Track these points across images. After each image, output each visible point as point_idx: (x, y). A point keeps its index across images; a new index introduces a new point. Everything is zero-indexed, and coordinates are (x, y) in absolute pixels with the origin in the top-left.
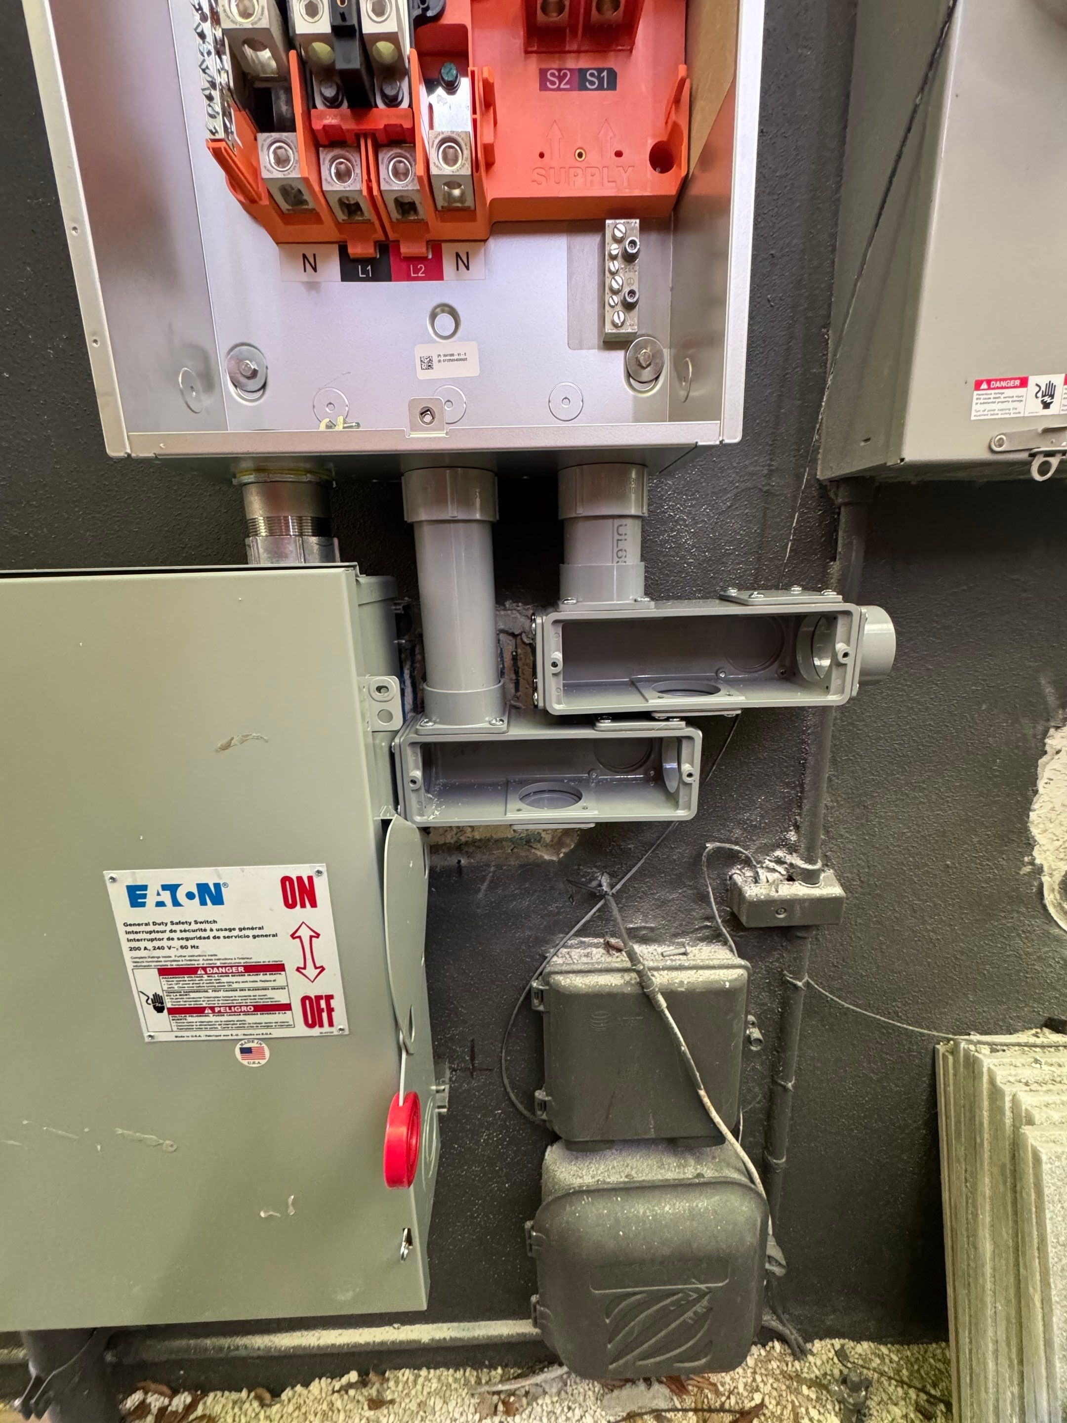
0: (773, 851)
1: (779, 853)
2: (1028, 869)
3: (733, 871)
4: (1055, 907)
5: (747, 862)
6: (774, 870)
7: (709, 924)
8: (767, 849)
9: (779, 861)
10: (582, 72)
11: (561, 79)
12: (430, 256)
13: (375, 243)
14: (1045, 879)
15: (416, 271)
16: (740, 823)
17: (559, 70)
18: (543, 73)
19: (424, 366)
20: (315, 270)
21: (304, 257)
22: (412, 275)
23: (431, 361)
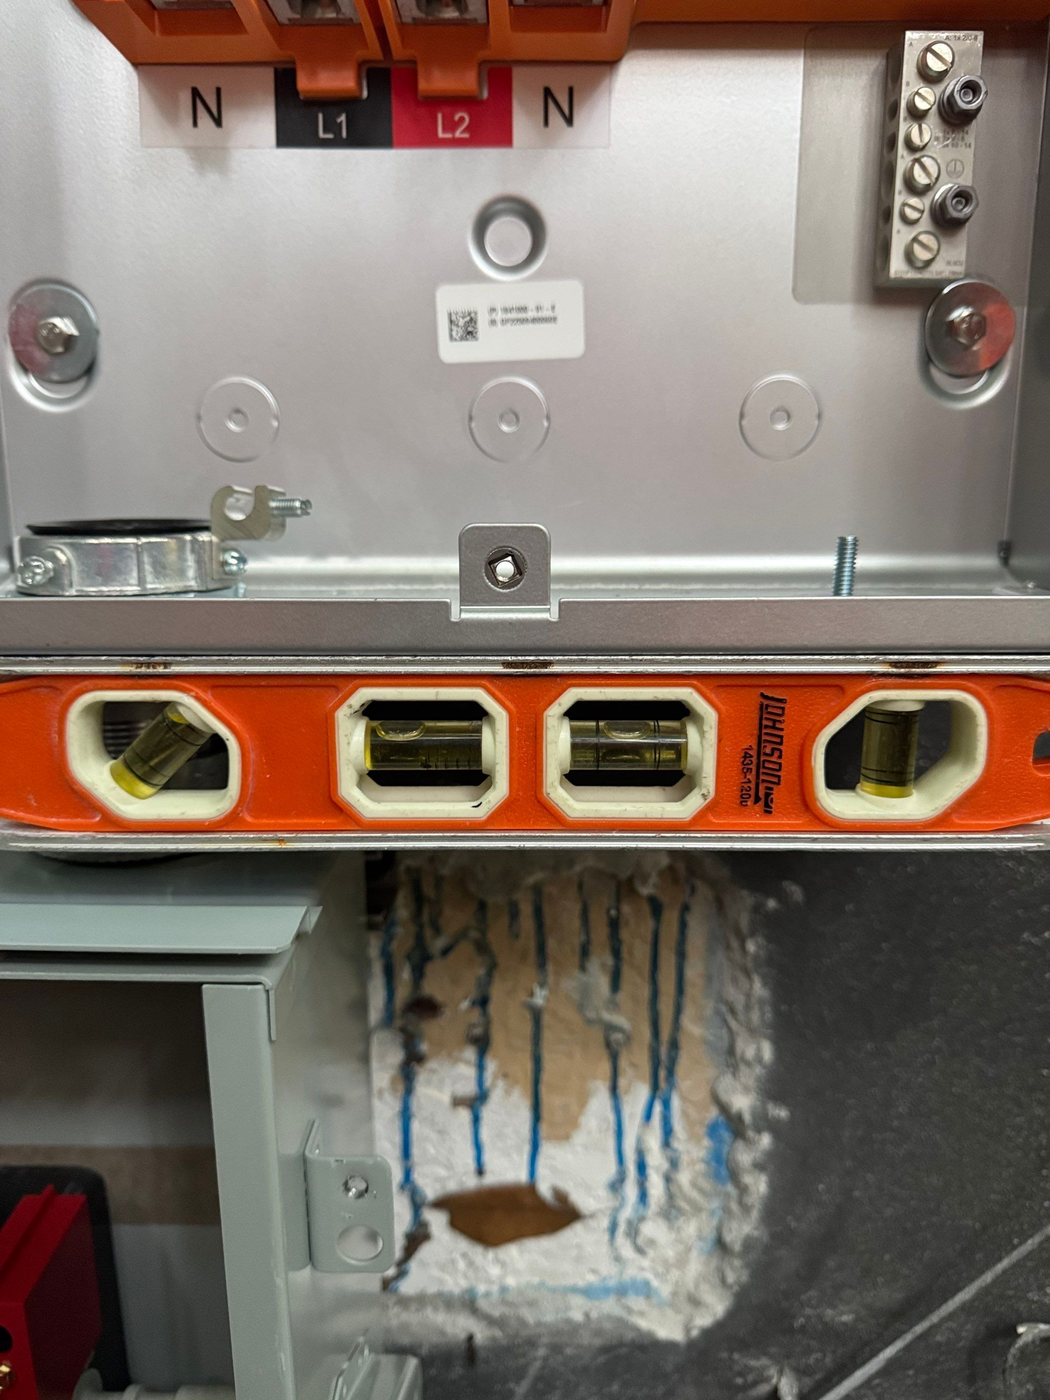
12: (485, 95)
13: (360, 65)
15: (451, 126)
19: (457, 332)
20: (218, 122)
21: (196, 94)
22: (441, 134)
23: (472, 321)
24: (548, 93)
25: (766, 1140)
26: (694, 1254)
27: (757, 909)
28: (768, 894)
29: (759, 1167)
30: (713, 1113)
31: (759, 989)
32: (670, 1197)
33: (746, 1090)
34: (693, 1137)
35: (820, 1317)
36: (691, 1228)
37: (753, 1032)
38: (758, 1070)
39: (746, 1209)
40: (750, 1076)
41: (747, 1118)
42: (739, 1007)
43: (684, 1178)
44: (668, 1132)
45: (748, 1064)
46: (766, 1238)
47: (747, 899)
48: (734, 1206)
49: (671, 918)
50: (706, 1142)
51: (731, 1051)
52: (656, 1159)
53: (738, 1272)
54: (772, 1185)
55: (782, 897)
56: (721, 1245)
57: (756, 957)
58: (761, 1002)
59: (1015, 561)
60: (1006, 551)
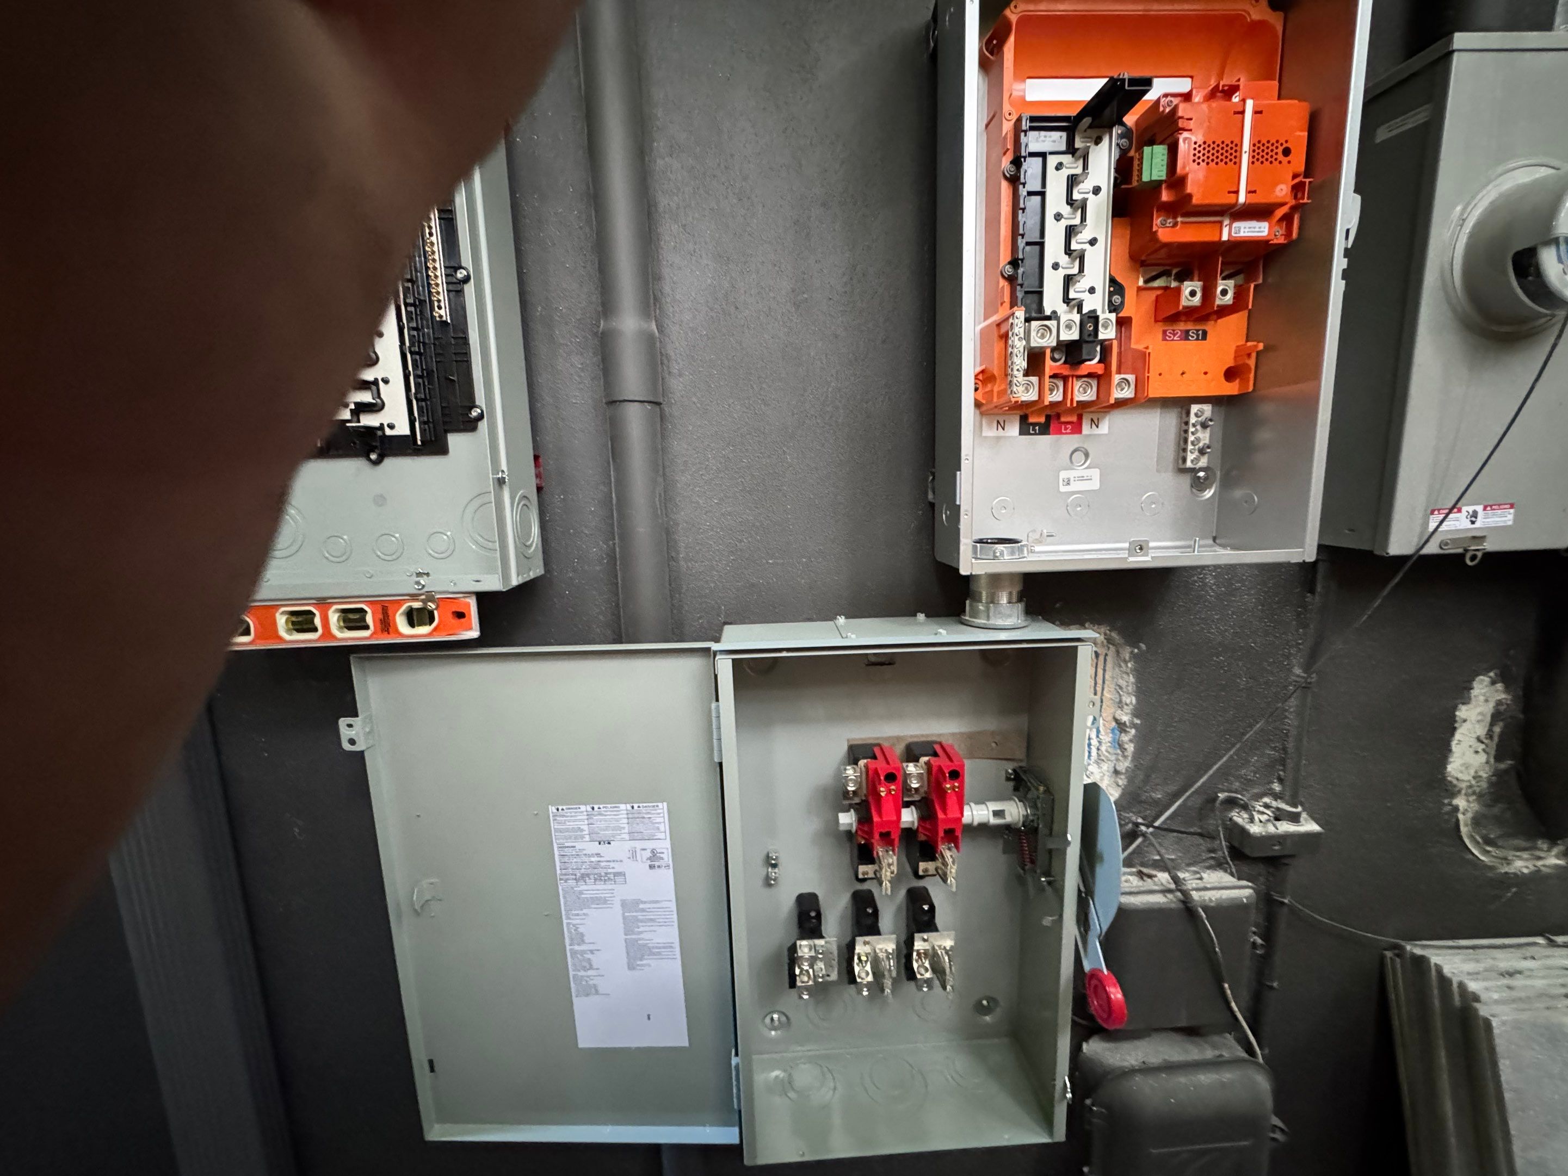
0: (1261, 798)
1: (1266, 800)
2: (1448, 808)
3: (1233, 814)
4: (1468, 838)
5: (1245, 807)
6: (1263, 813)
7: (1213, 855)
8: (1258, 797)
9: (1267, 806)
10: (1187, 332)
11: (1174, 335)
12: (1076, 421)
14: (1461, 816)
15: (1066, 429)
16: (1238, 778)
17: (1174, 331)
18: (1164, 332)
19: (1065, 483)
20: (1003, 429)
21: (998, 422)
22: (1063, 431)
23: (1069, 480)
24: (1092, 420)
25: (1133, 731)
26: (1106, 778)
27: (1132, 652)
28: (1135, 648)
29: (1131, 741)
30: (1114, 724)
31: (1132, 679)
32: (1099, 755)
33: (1127, 714)
34: (1107, 734)
35: (1151, 796)
36: (1105, 767)
37: (1129, 694)
38: (1131, 707)
39: (1125, 757)
40: (1128, 709)
41: (1128, 723)
42: (1124, 686)
43: (1103, 748)
44: (1098, 732)
45: (1127, 704)
46: (1133, 768)
47: (1128, 649)
48: (1120, 758)
49: (1101, 658)
50: (1111, 735)
51: (1120, 702)
52: (1094, 742)
53: (1122, 781)
54: (1135, 748)
55: (1138, 648)
56: (1116, 772)
57: (1131, 669)
58: (1132, 683)
59: (1217, 541)
60: (1214, 539)
